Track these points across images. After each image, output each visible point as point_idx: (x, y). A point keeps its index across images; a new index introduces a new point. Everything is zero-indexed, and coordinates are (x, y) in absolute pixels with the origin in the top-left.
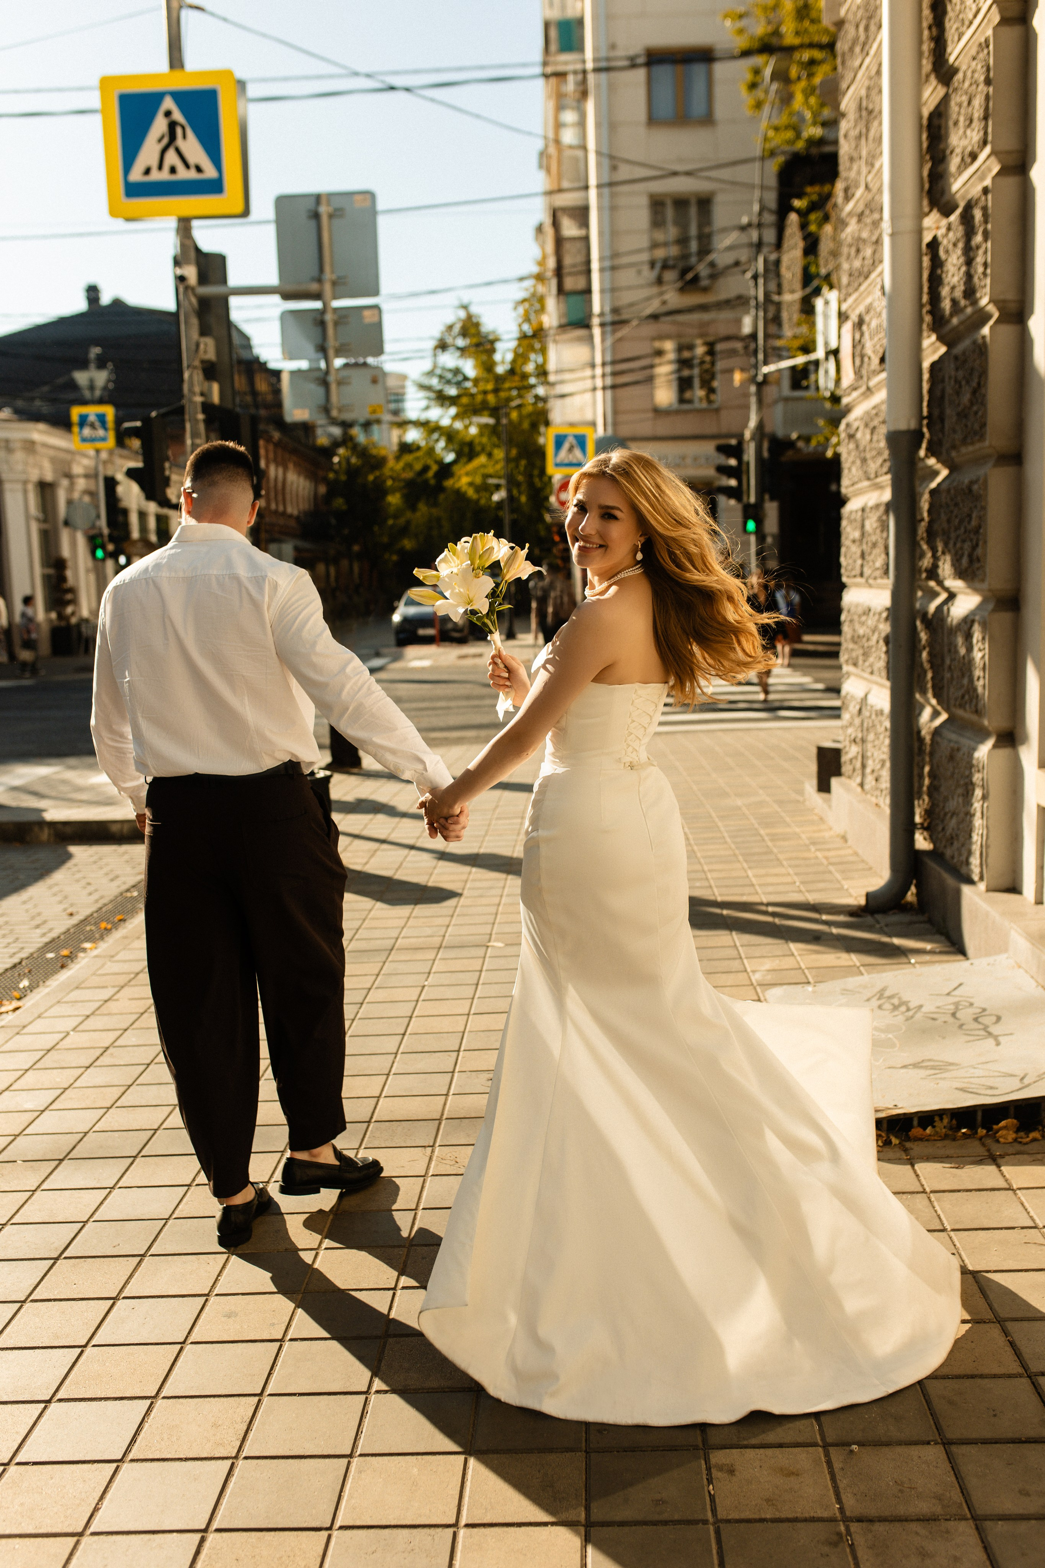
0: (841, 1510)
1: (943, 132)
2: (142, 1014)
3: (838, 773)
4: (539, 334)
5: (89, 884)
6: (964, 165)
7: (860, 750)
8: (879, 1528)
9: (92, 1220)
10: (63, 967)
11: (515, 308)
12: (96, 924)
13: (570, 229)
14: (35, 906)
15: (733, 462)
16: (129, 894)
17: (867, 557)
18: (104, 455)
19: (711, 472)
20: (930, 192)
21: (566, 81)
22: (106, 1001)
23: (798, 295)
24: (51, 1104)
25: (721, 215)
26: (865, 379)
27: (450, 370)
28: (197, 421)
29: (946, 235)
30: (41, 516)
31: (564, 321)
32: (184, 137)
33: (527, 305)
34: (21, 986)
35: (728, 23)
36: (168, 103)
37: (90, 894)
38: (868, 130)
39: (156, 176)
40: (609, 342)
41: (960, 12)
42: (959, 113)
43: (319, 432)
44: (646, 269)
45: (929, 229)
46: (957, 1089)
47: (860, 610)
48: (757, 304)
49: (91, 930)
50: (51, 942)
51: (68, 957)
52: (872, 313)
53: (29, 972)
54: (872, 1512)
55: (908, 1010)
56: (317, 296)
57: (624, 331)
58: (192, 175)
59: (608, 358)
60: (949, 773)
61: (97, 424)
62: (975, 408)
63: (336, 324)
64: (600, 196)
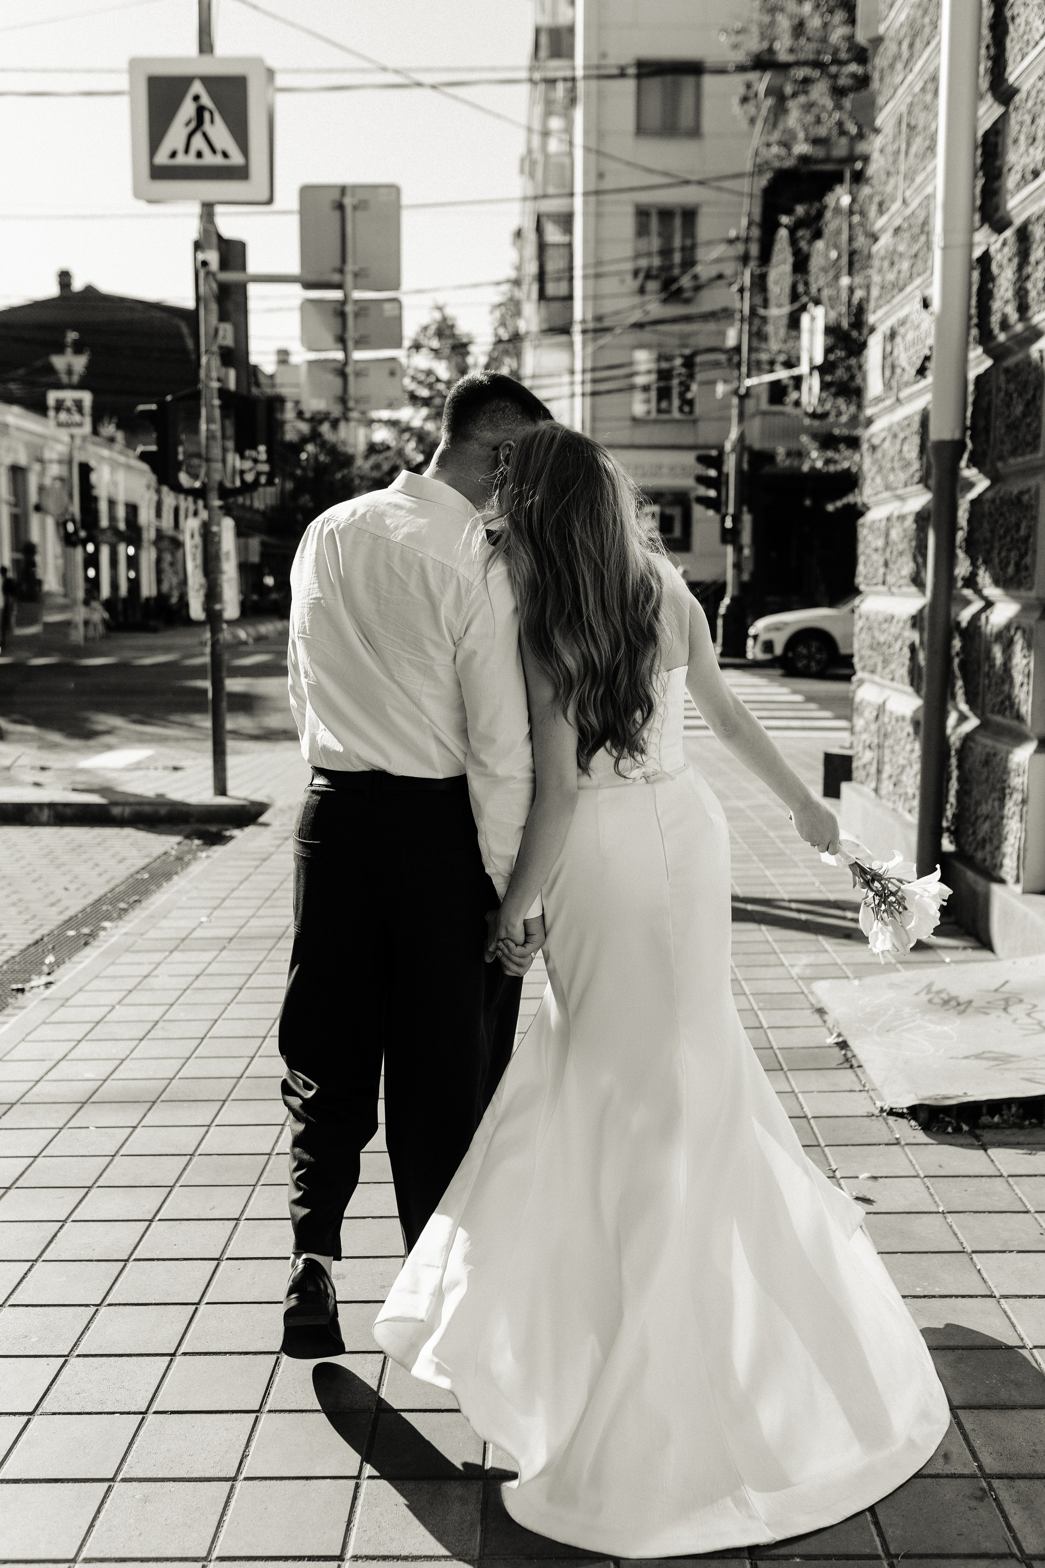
0: (980, 1467)
1: (1000, 148)
2: (185, 990)
3: (848, 777)
4: (516, 338)
5: (97, 865)
6: (1024, 181)
7: (876, 756)
8: (1021, 1484)
9: (178, 1185)
10: (86, 944)
11: (491, 312)
12: (111, 904)
13: (553, 235)
14: (47, 885)
15: (713, 473)
16: (139, 876)
17: (891, 565)
18: (78, 442)
19: (690, 482)
20: (982, 208)
21: (555, 89)
22: (146, 977)
23: (786, 310)
24: (111, 1074)
25: (705, 228)
26: (895, 390)
27: (422, 371)
28: (212, 406)
29: (1001, 250)
30: (12, 499)
31: (545, 326)
32: (212, 121)
33: (503, 309)
34: (47, 961)
35: (723, 38)
36: (197, 88)
37: (100, 875)
38: (909, 145)
39: (182, 159)
40: (590, 349)
41: (1024, 33)
42: (1019, 132)
43: (288, 427)
44: (629, 278)
45: (979, 244)
46: (1023, 1079)
47: (881, 618)
48: (742, 317)
49: (108, 910)
50: (69, 920)
51: (89, 935)
52: (908, 325)
53: (53, 948)
54: (1011, 1469)
55: (959, 1004)
56: (339, 286)
57: (607, 339)
58: (218, 160)
59: (589, 365)
60: (983, 777)
61: (74, 408)
62: (1028, 420)
63: (357, 315)
64: (585, 203)
